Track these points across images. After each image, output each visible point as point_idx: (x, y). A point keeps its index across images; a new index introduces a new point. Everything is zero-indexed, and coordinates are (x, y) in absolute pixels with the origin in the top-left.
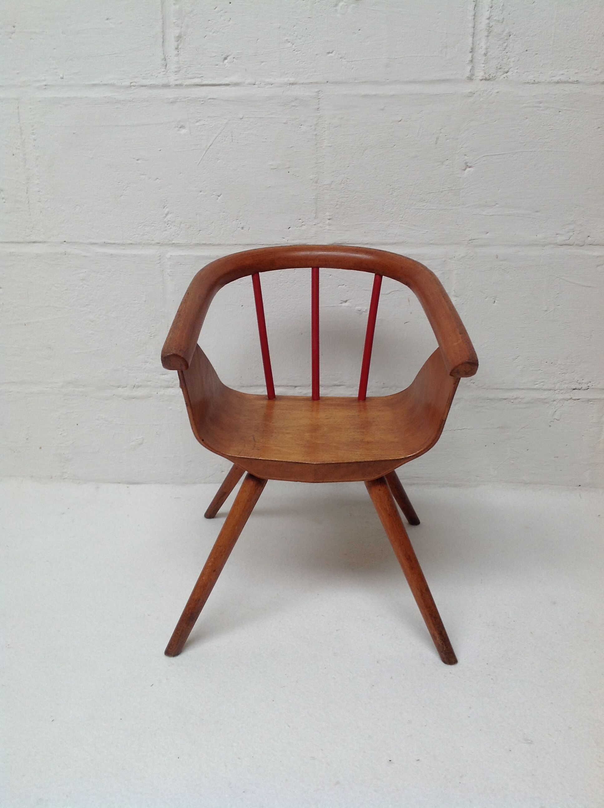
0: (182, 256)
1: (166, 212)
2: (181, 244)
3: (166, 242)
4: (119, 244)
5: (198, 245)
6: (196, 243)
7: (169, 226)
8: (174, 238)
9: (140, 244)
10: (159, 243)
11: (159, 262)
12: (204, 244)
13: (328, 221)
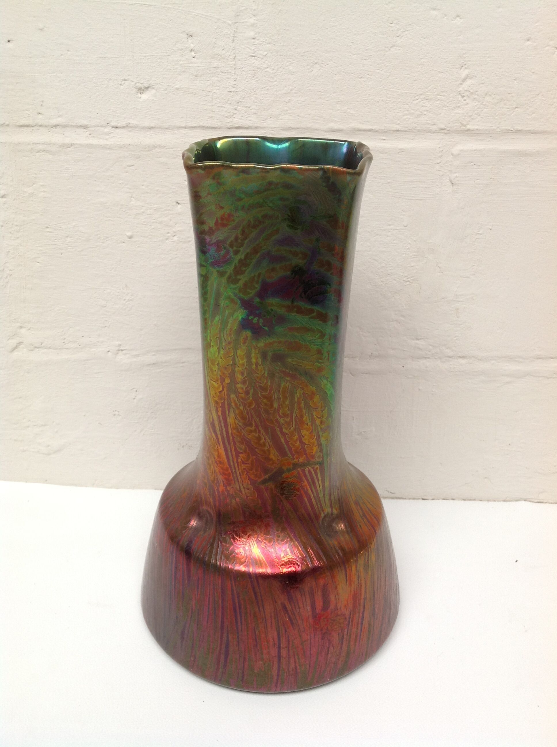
0: (480, 150)
1: (463, 76)
5: (507, 132)
6: (506, 129)
7: (465, 100)
8: (469, 121)
11: (439, 161)
12: (519, 131)
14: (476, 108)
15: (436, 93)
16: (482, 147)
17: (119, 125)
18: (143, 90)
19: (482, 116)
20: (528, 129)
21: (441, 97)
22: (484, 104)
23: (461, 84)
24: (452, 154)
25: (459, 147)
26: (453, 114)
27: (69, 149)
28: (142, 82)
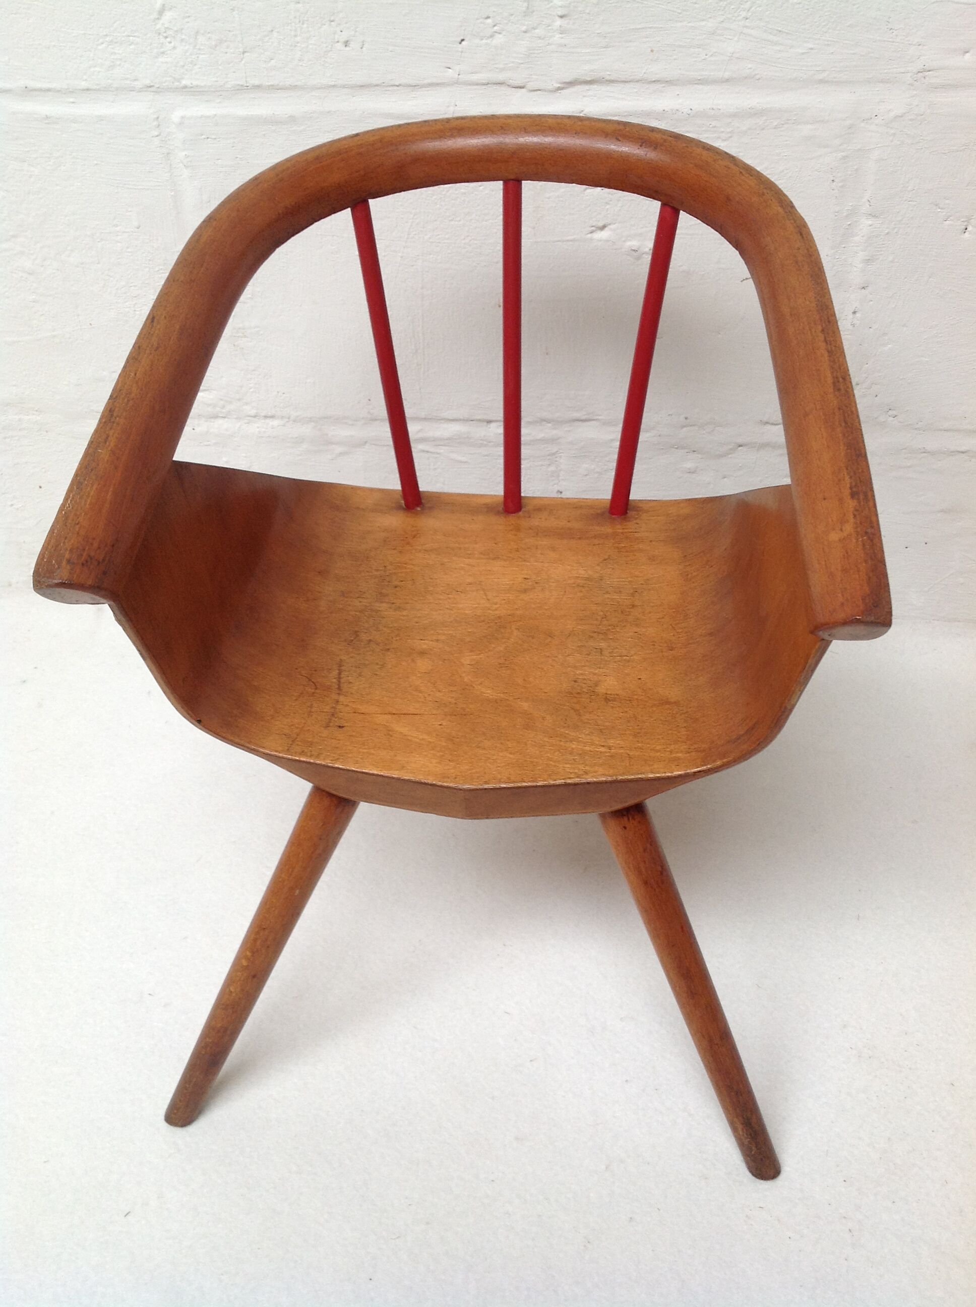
2: (201, 87)
3: (167, 84)
4: (59, 91)
9: (106, 89)
10: (151, 87)
13: (558, 22)
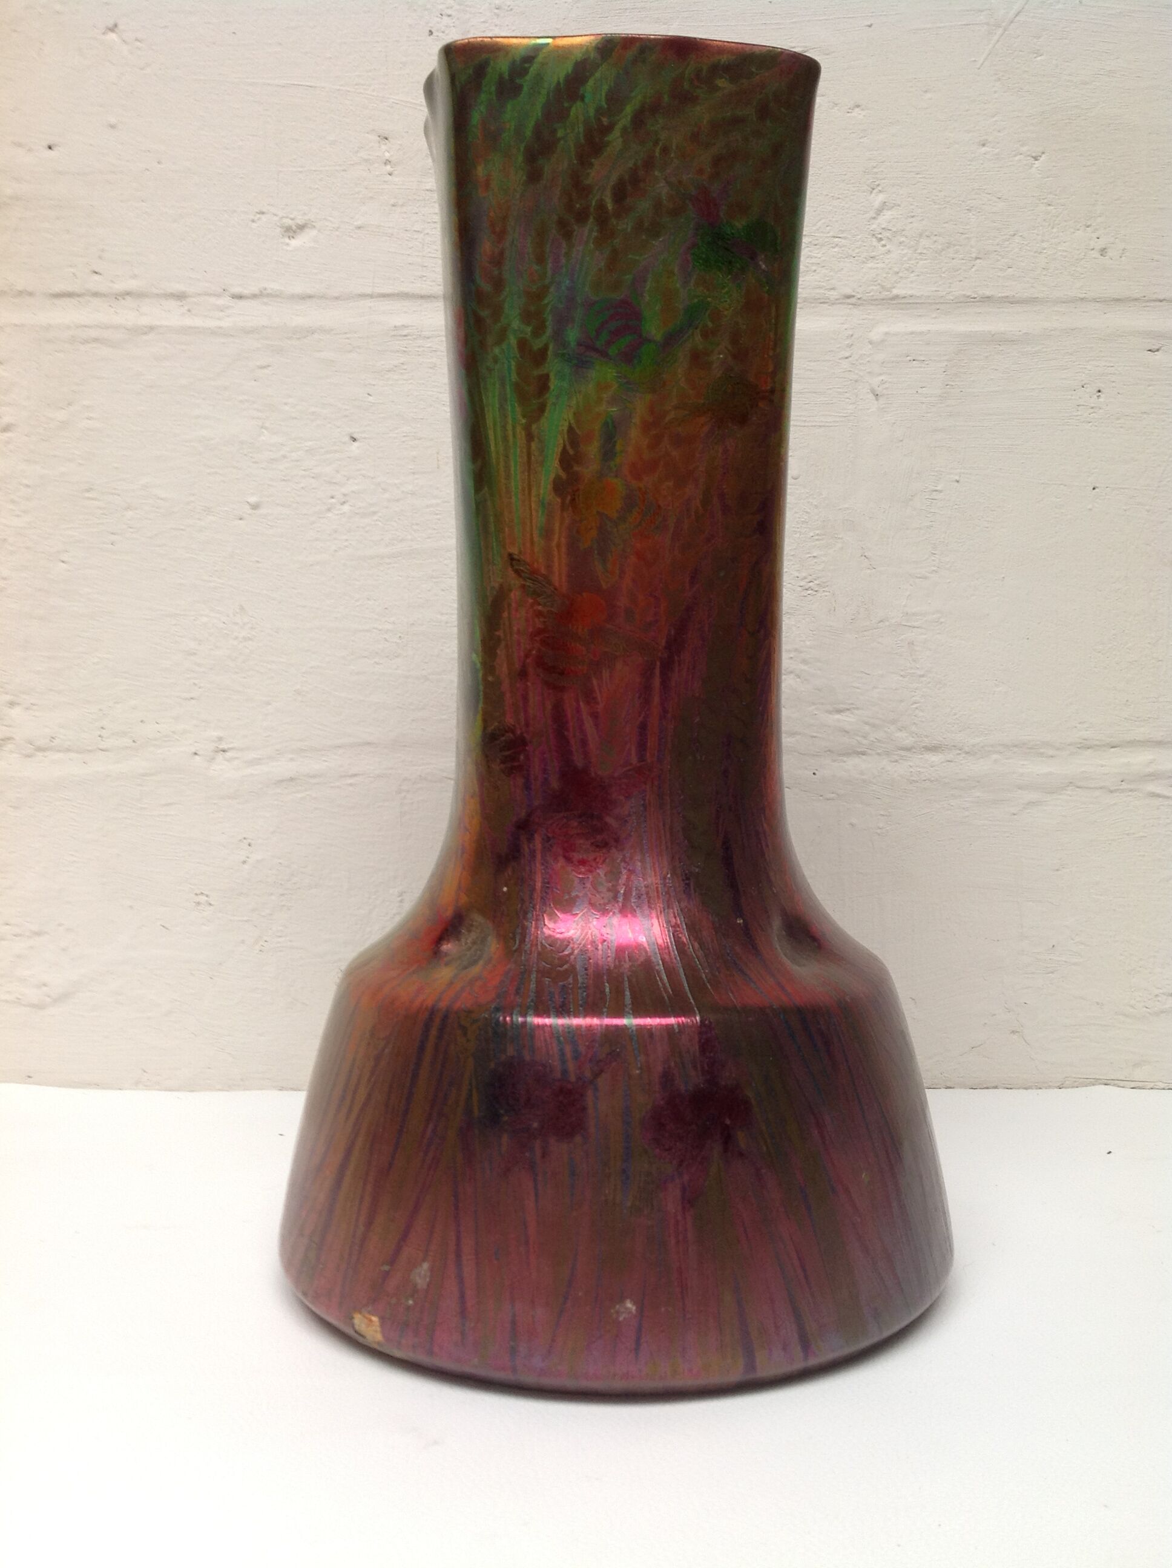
14: (905, 259)
15: (831, 234)
16: (924, 328)
17: (246, 292)
18: (295, 232)
19: (917, 273)
20: (1003, 295)
21: (840, 240)
22: (919, 251)
23: (874, 218)
24: (871, 343)
25: (882, 329)
26: (864, 270)
27: (145, 337)
28: (292, 216)
